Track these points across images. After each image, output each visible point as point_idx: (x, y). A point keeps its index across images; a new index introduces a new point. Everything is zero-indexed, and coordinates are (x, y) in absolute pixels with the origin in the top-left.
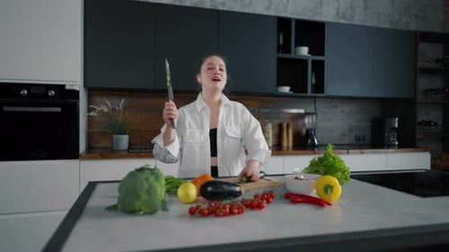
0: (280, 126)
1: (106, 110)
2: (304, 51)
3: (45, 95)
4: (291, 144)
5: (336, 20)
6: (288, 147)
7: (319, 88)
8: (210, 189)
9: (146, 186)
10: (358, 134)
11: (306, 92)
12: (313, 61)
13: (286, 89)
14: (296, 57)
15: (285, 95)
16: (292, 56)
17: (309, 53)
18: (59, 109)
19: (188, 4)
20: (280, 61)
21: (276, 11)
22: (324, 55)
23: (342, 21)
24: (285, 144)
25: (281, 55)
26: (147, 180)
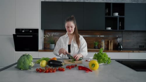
0: (108, 42)
1: (48, 36)
2: (117, 14)
3: (29, 32)
4: (112, 48)
5: (131, 2)
6: (111, 49)
7: (122, 27)
8: (51, 63)
9: (23, 60)
10: (141, 45)
11: (117, 29)
12: (120, 18)
13: (110, 28)
14: (112, 17)
15: (109, 31)
16: (111, 16)
17: (118, 15)
18: (32, 36)
19: (75, 1)
20: (106, 18)
21: (106, 1)
22: (124, 15)
23: (134, 2)
24: (110, 48)
25: (107, 16)
26: (24, 58)
